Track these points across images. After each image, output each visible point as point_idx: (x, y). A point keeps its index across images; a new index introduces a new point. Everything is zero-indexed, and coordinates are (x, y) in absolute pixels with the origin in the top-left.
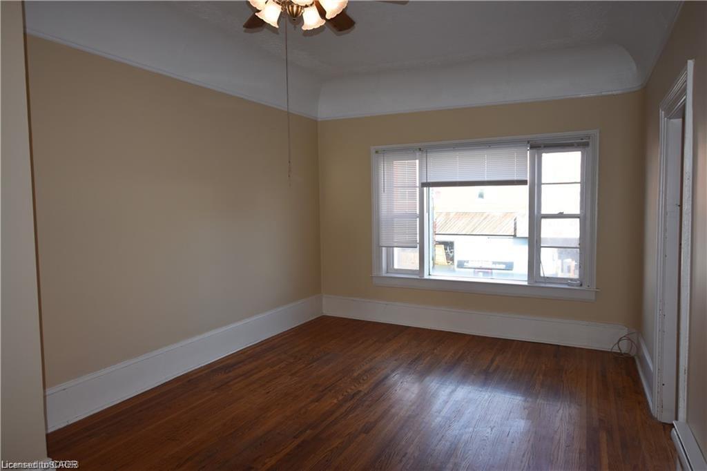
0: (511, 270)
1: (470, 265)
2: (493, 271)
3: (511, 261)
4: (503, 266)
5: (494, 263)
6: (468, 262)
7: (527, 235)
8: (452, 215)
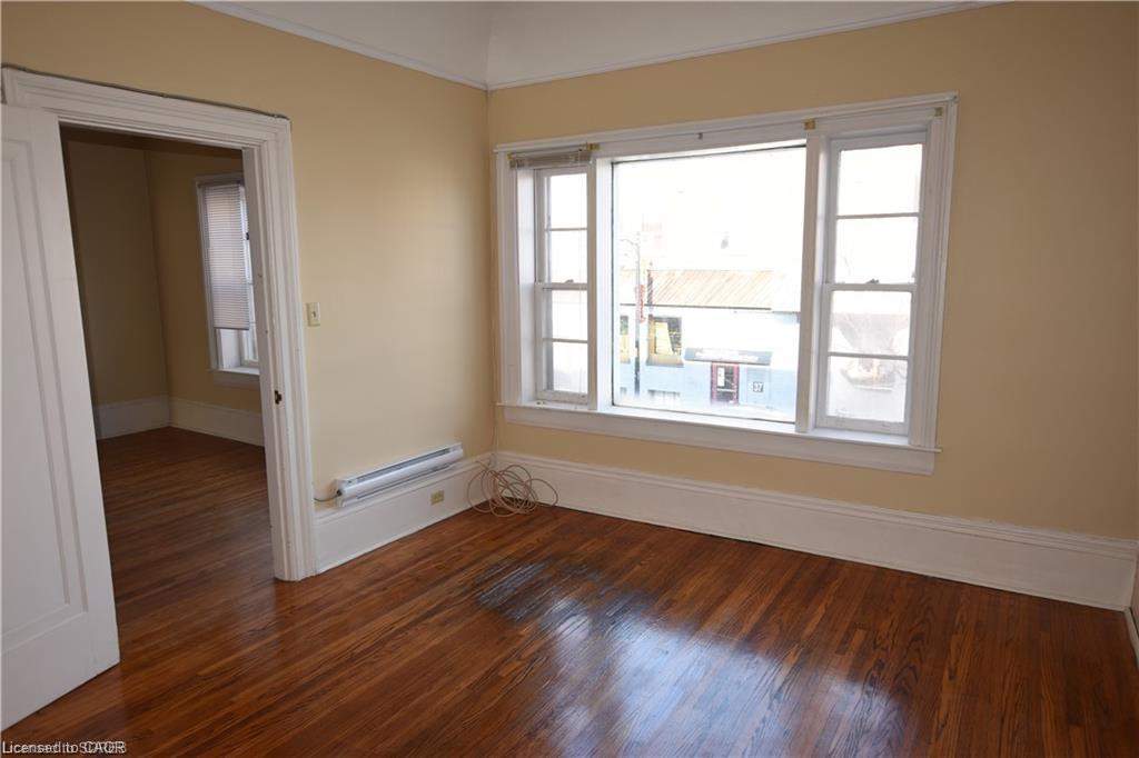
0: (768, 364)
1: (704, 356)
2: (740, 366)
3: (768, 350)
4: (754, 359)
5: (742, 353)
6: (701, 351)
7: (798, 309)
8: (678, 274)
